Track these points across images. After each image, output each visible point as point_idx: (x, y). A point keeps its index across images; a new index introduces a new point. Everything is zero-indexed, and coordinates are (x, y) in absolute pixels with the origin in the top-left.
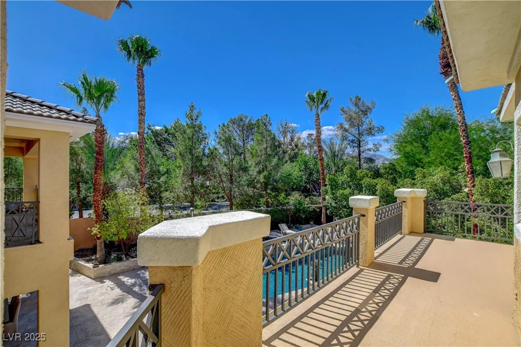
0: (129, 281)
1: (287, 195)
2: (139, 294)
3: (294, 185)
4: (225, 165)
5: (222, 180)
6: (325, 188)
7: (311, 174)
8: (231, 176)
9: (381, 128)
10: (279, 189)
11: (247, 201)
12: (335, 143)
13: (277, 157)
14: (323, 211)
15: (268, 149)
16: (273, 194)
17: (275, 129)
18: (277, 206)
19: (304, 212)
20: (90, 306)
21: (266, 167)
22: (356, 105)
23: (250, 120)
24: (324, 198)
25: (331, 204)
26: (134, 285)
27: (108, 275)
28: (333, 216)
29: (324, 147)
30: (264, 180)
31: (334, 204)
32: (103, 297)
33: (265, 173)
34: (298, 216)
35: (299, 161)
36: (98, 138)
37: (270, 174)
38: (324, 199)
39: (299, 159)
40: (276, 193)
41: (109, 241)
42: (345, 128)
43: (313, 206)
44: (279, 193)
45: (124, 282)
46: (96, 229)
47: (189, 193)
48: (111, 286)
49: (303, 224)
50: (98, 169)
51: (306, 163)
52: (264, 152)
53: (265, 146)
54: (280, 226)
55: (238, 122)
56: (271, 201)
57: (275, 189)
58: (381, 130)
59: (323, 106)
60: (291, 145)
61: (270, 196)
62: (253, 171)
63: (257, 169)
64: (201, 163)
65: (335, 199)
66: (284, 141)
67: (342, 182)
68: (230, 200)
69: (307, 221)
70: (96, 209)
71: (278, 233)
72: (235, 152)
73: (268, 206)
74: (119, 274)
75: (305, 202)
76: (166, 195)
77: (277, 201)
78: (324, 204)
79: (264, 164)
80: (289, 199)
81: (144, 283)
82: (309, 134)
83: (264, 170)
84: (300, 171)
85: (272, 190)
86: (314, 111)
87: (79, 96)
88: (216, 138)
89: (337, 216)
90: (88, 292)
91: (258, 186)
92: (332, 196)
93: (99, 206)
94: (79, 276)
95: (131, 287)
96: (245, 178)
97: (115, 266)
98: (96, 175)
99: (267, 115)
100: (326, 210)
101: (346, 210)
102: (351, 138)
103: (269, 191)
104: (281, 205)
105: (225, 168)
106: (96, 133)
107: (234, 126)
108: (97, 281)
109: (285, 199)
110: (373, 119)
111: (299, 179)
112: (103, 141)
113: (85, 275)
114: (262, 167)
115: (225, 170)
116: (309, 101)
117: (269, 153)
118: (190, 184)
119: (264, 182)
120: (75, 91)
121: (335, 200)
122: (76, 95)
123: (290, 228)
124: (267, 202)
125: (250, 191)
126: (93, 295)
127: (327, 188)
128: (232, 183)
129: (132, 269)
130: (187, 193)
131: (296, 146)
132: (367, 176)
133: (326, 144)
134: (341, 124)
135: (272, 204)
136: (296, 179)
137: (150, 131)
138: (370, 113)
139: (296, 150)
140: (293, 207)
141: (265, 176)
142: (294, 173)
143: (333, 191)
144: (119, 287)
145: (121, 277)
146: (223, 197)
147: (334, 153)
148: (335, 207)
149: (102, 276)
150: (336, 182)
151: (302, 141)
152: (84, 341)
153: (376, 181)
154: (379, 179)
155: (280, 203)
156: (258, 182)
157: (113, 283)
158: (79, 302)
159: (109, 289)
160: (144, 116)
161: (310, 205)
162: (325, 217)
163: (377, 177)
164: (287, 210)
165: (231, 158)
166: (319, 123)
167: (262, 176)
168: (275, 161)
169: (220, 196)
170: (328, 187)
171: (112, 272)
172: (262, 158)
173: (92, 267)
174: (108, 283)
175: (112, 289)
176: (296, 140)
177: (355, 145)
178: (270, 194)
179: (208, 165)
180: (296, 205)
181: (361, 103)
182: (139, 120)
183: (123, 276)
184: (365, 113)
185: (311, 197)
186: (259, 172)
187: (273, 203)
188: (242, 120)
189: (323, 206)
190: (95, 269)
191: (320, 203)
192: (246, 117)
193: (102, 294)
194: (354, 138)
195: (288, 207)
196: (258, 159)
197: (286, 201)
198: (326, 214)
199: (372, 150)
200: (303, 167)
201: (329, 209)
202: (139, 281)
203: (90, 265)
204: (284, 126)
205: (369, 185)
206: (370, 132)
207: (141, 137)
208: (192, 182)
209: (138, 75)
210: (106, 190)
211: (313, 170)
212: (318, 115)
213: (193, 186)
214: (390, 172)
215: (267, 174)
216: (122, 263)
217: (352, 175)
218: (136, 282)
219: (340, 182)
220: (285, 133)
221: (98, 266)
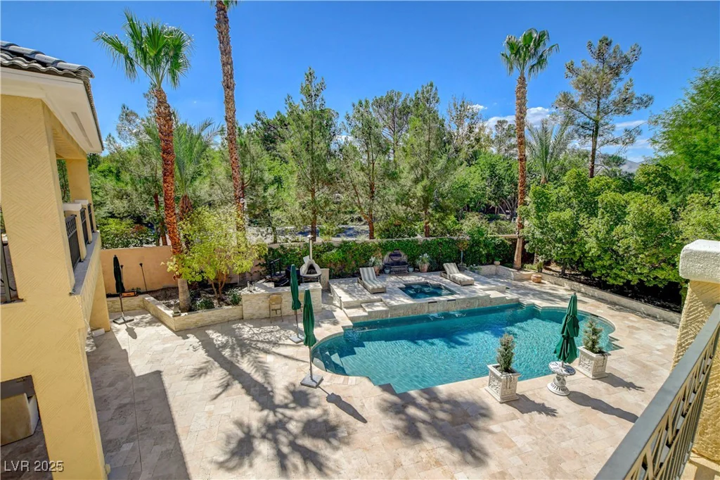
0: (220, 339)
1: (459, 217)
2: (230, 361)
3: (471, 202)
4: (362, 169)
5: (357, 193)
6: (524, 207)
7: (499, 185)
8: (372, 186)
9: (645, 99)
10: (448, 207)
11: (395, 226)
12: (549, 130)
13: (445, 157)
14: (519, 245)
15: (432, 144)
16: (437, 216)
17: (444, 110)
18: (443, 234)
19: (485, 245)
20: (162, 374)
21: (427, 172)
22: (600, 56)
23: (405, 100)
24: (521, 224)
25: (533, 235)
26: (224, 346)
27: (193, 327)
28: (534, 253)
29: (529, 137)
30: (423, 194)
31: (538, 234)
32: (181, 361)
33: (426, 182)
34: (476, 251)
35: (482, 163)
36: (162, 127)
37: (433, 183)
38: (522, 226)
39: (481, 161)
40: (442, 214)
41: (191, 281)
42: (572, 102)
43: (502, 236)
44: (447, 215)
45: (213, 339)
46: (172, 264)
47: (306, 213)
48: (194, 345)
49: (483, 265)
50: (168, 176)
51: (492, 167)
52: (424, 148)
53: (427, 138)
54: (446, 267)
55: (385, 103)
56: (434, 226)
57: (441, 208)
58: (645, 102)
59: (534, 61)
60: (468, 138)
61: (432, 218)
62: (406, 179)
63: (412, 176)
64: (325, 166)
65: (542, 226)
66: (458, 132)
67: (558, 198)
68: (371, 224)
69: (490, 260)
70: (172, 235)
71: (442, 276)
72: (378, 149)
73: (427, 235)
74: (208, 326)
75: (489, 229)
76: (276, 214)
77: (442, 227)
78: (520, 235)
79: (422, 167)
80: (462, 224)
81: (238, 344)
82: (499, 122)
83: (423, 178)
84: (483, 178)
85: (435, 209)
86: (516, 72)
87: (127, 57)
88: (347, 126)
89: (542, 254)
90: (164, 351)
91: (414, 202)
92: (537, 222)
93: (175, 231)
94: (158, 326)
95: (221, 349)
96: (393, 190)
97: (202, 315)
98: (165, 185)
99: (432, 85)
100: (524, 243)
101: (560, 245)
102: (582, 119)
103: (430, 210)
104: (449, 233)
105: (362, 173)
106: (159, 119)
107: (380, 110)
108: (178, 336)
109: (456, 224)
110: (634, 81)
111: (481, 192)
112: (171, 132)
113: (166, 325)
114: (420, 173)
115: (362, 177)
116: (508, 52)
117: (432, 149)
118: (310, 198)
119: (422, 196)
120: (120, 48)
121: (542, 228)
122: (122, 56)
123: (461, 270)
124: (427, 228)
125: (400, 210)
126: (169, 357)
127: (529, 207)
128: (372, 197)
129: (226, 320)
130: (305, 212)
131: (478, 140)
132: (609, 188)
133: (532, 133)
134: (565, 95)
135: (434, 232)
136: (474, 193)
137: (259, 122)
138: (627, 71)
139: (476, 148)
140: (468, 238)
141: (424, 187)
142: (472, 183)
143: (540, 214)
144: (204, 348)
145: (210, 332)
146: (360, 220)
147: (547, 148)
148: (540, 241)
149: (186, 327)
150: (546, 198)
151: (487, 131)
152: (144, 430)
153: (625, 196)
154: (632, 194)
155: (448, 230)
156: (414, 197)
157: (198, 340)
158: (150, 365)
159: (191, 348)
160: (232, 90)
161: (497, 235)
162: (520, 255)
163: (629, 190)
164: (458, 241)
165: (371, 159)
166: (524, 93)
167: (420, 187)
168: (441, 163)
169: (355, 216)
170: (531, 207)
171: (200, 324)
172: (422, 157)
173: (171, 316)
174: (193, 339)
175: (195, 349)
176: (477, 130)
177: (588, 132)
178: (432, 215)
179: (335, 170)
180: (472, 235)
181: (611, 51)
182: (226, 97)
183: (213, 329)
184: (616, 71)
185: (499, 221)
186: (416, 181)
187: (436, 229)
188: (392, 100)
189: (519, 237)
190: (176, 318)
191: (513, 232)
192: (399, 95)
193: (180, 356)
194: (588, 120)
195: (461, 237)
196: (413, 160)
197: (457, 227)
198: (524, 250)
199: (620, 142)
200: (487, 174)
201: (528, 242)
202: (231, 341)
203: (170, 312)
204: (459, 108)
205: (612, 206)
206: (624, 106)
207: (230, 124)
208: (313, 195)
209: (218, 20)
210: (187, 207)
211: (504, 179)
212: (522, 79)
213: (314, 201)
214: (657, 181)
215: (428, 183)
216: (211, 312)
217: (580, 186)
218: (227, 341)
219: (554, 198)
220: (460, 119)
221: (180, 315)
